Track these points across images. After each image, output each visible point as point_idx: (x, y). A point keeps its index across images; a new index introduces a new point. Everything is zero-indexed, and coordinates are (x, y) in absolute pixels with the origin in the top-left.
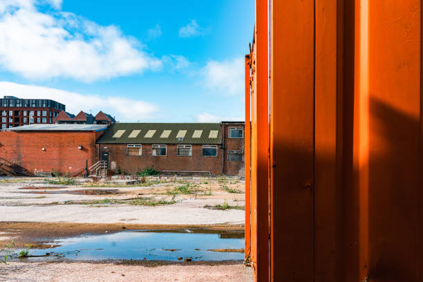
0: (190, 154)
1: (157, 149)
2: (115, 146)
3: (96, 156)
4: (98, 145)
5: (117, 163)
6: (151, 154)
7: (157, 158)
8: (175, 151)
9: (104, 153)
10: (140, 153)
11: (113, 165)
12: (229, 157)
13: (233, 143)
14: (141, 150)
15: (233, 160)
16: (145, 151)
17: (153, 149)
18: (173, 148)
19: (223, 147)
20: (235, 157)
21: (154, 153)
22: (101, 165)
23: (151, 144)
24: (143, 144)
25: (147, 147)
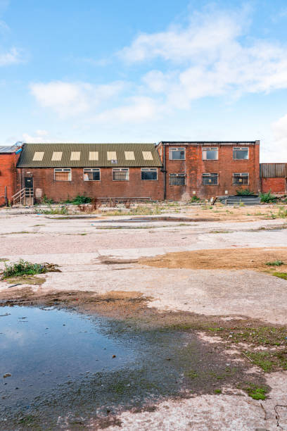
0: (127, 178)
1: (89, 173)
2: (39, 171)
3: (18, 182)
4: (19, 170)
5: (43, 191)
6: (82, 179)
7: (90, 183)
8: (110, 175)
9: (26, 179)
10: (70, 178)
11: (39, 192)
12: (170, 181)
13: (175, 165)
14: (70, 174)
15: (175, 184)
16: (75, 176)
17: (85, 173)
18: (107, 171)
19: (163, 169)
20: (177, 180)
21: (86, 178)
22: (27, 193)
23: (82, 168)
24: (72, 168)
25: (78, 171)
